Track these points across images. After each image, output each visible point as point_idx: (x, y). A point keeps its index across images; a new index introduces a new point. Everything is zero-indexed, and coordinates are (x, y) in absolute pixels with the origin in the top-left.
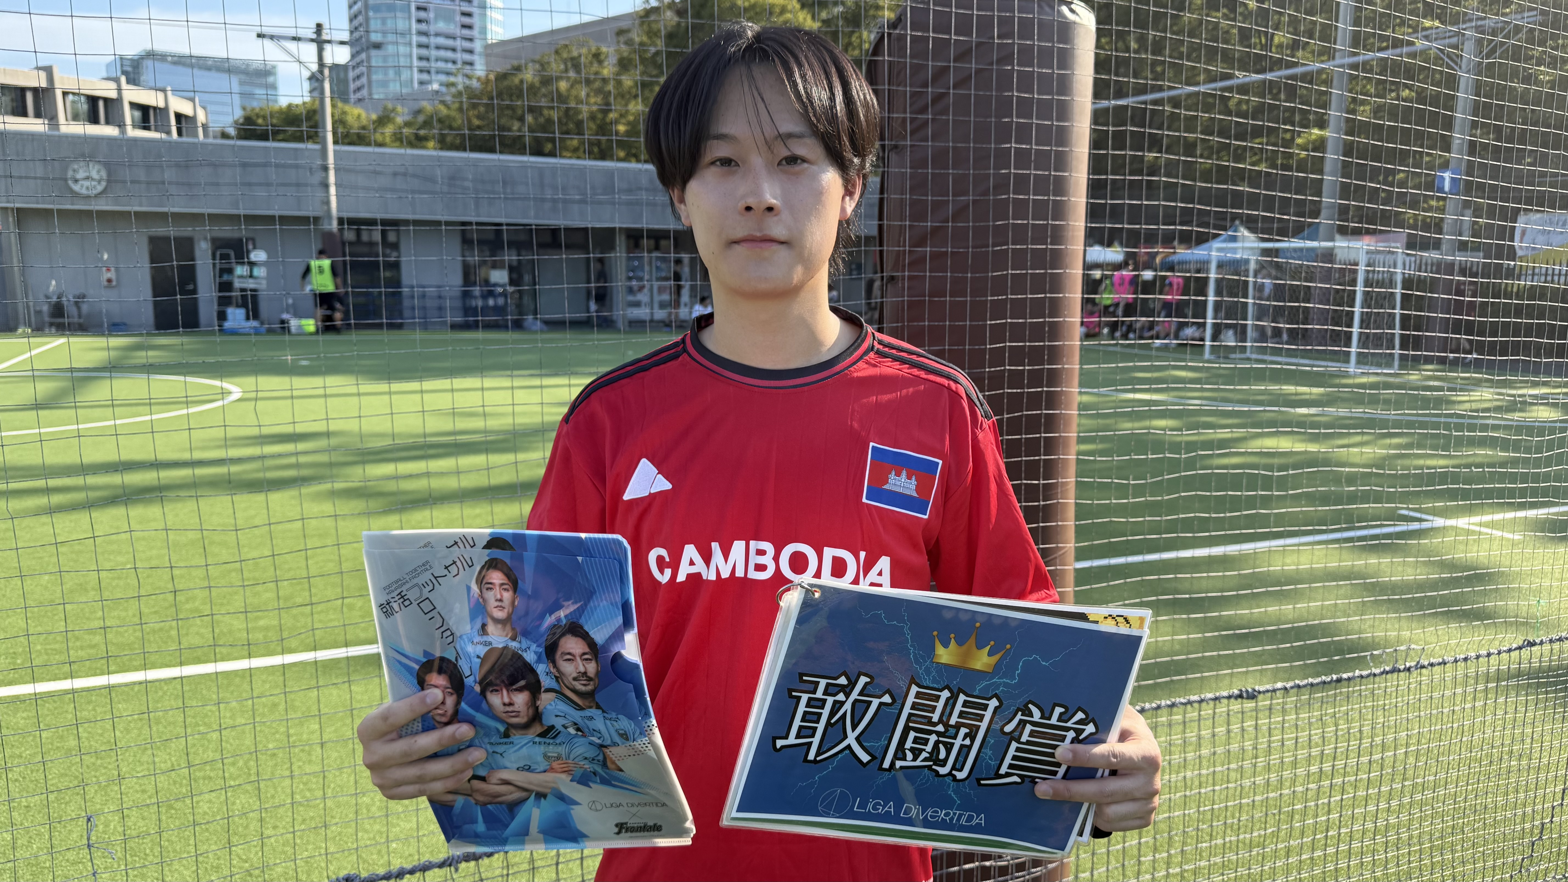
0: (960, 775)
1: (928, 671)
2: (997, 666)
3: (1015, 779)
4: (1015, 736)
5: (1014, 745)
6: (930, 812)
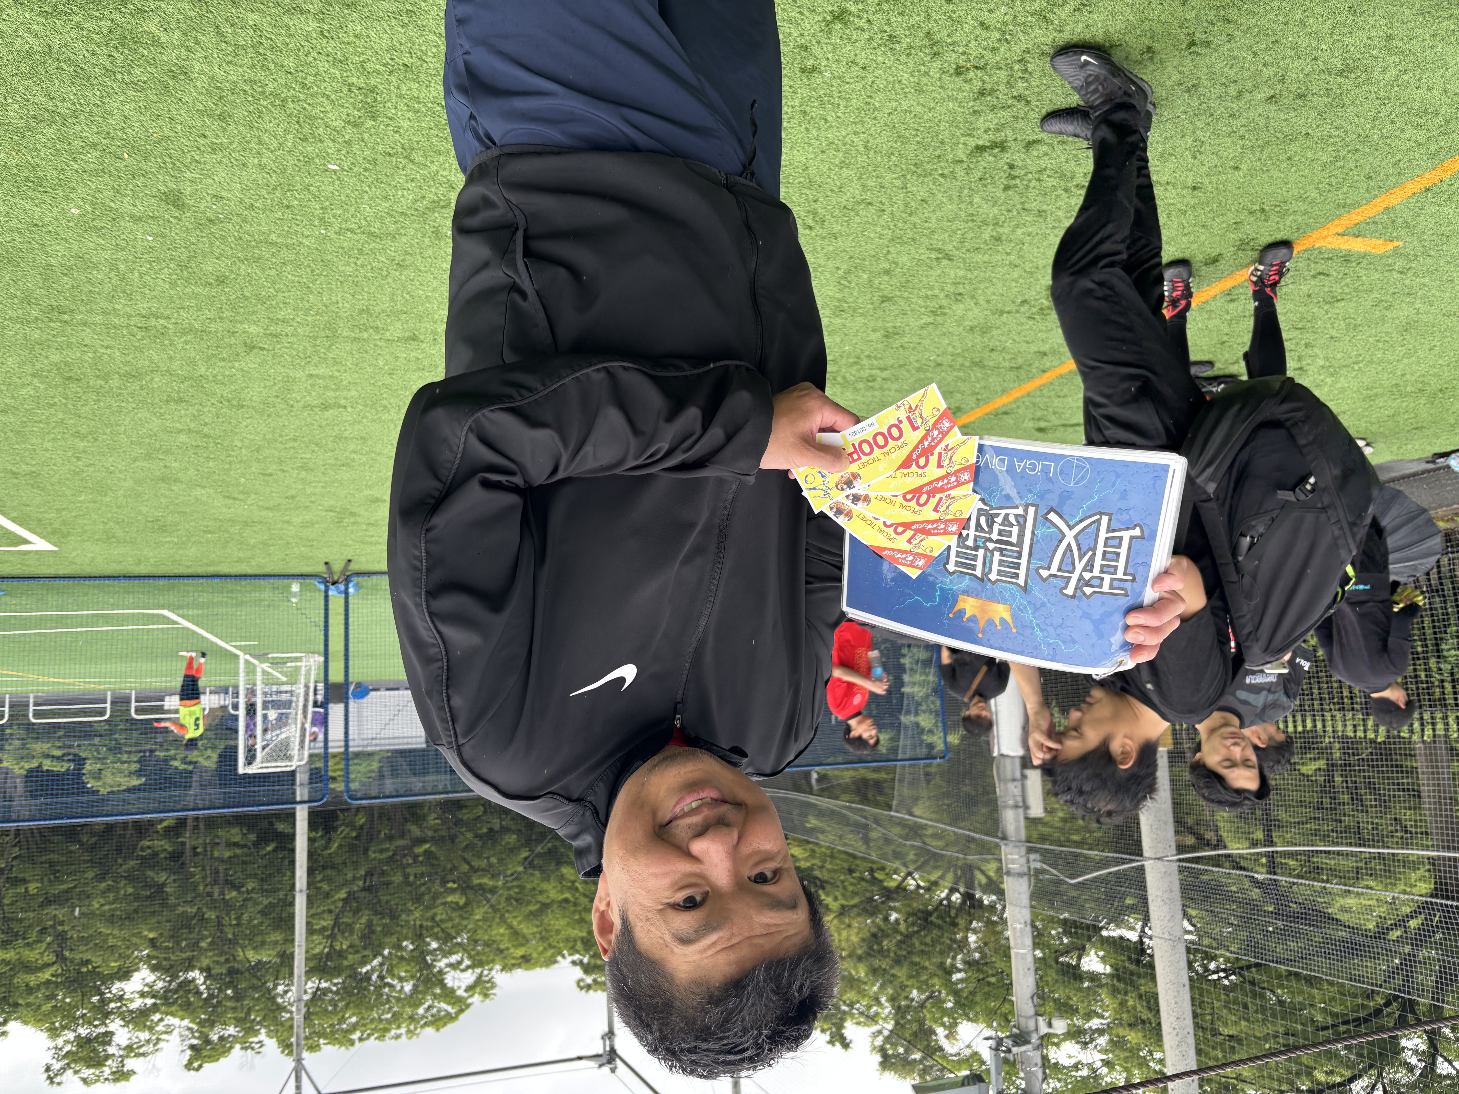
1: (1013, 597)
2: (955, 601)
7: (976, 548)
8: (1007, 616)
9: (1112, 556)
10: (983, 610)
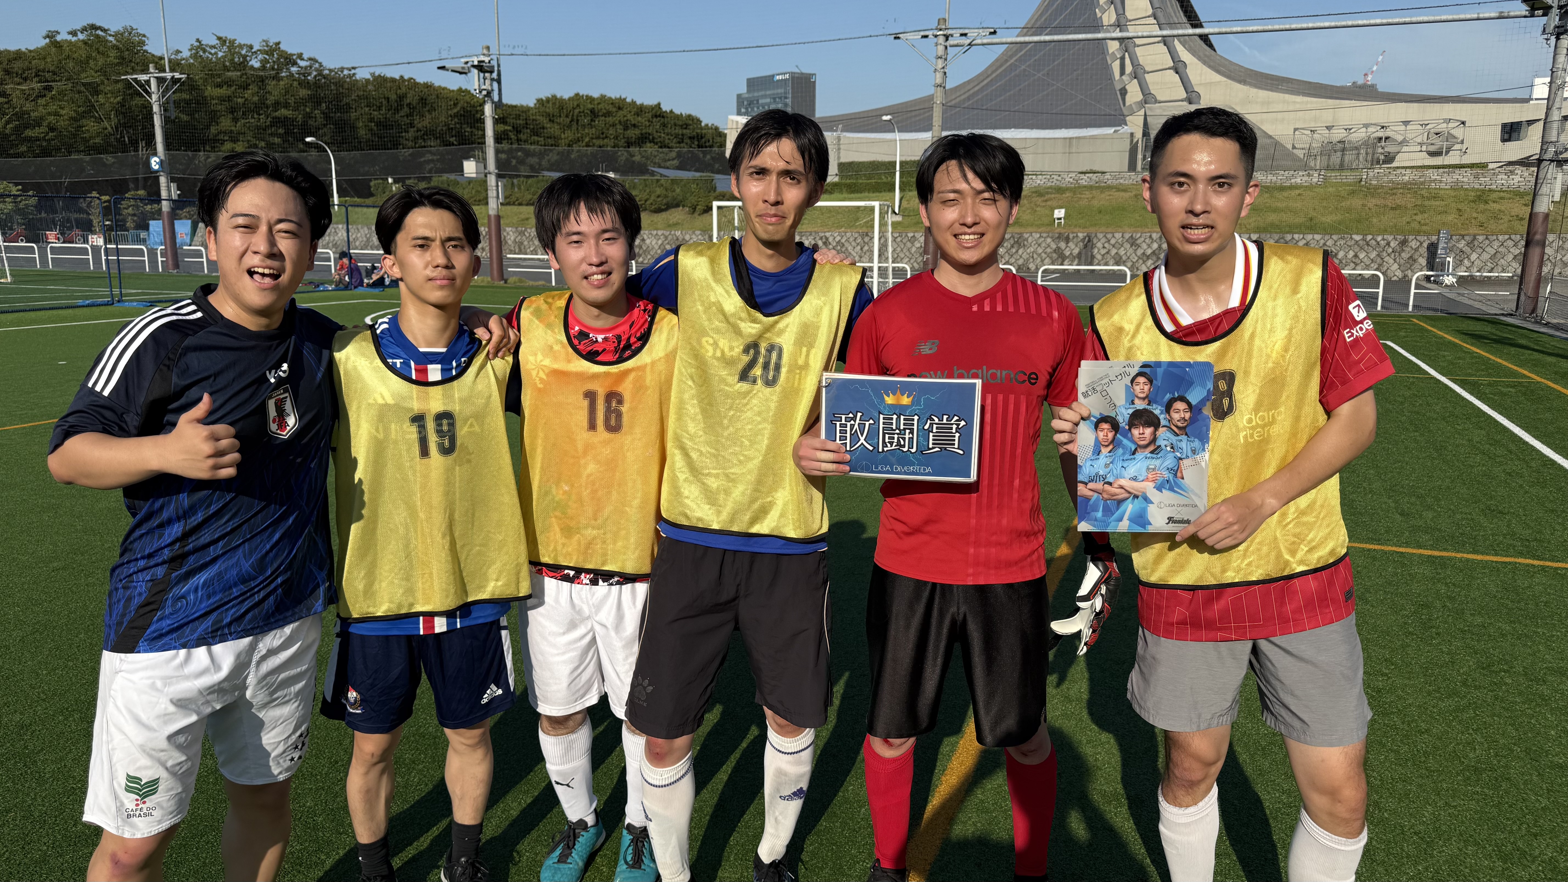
0: (913, 450)
1: (884, 407)
2: (913, 401)
3: (937, 449)
4: (930, 430)
5: (931, 434)
6: (906, 468)
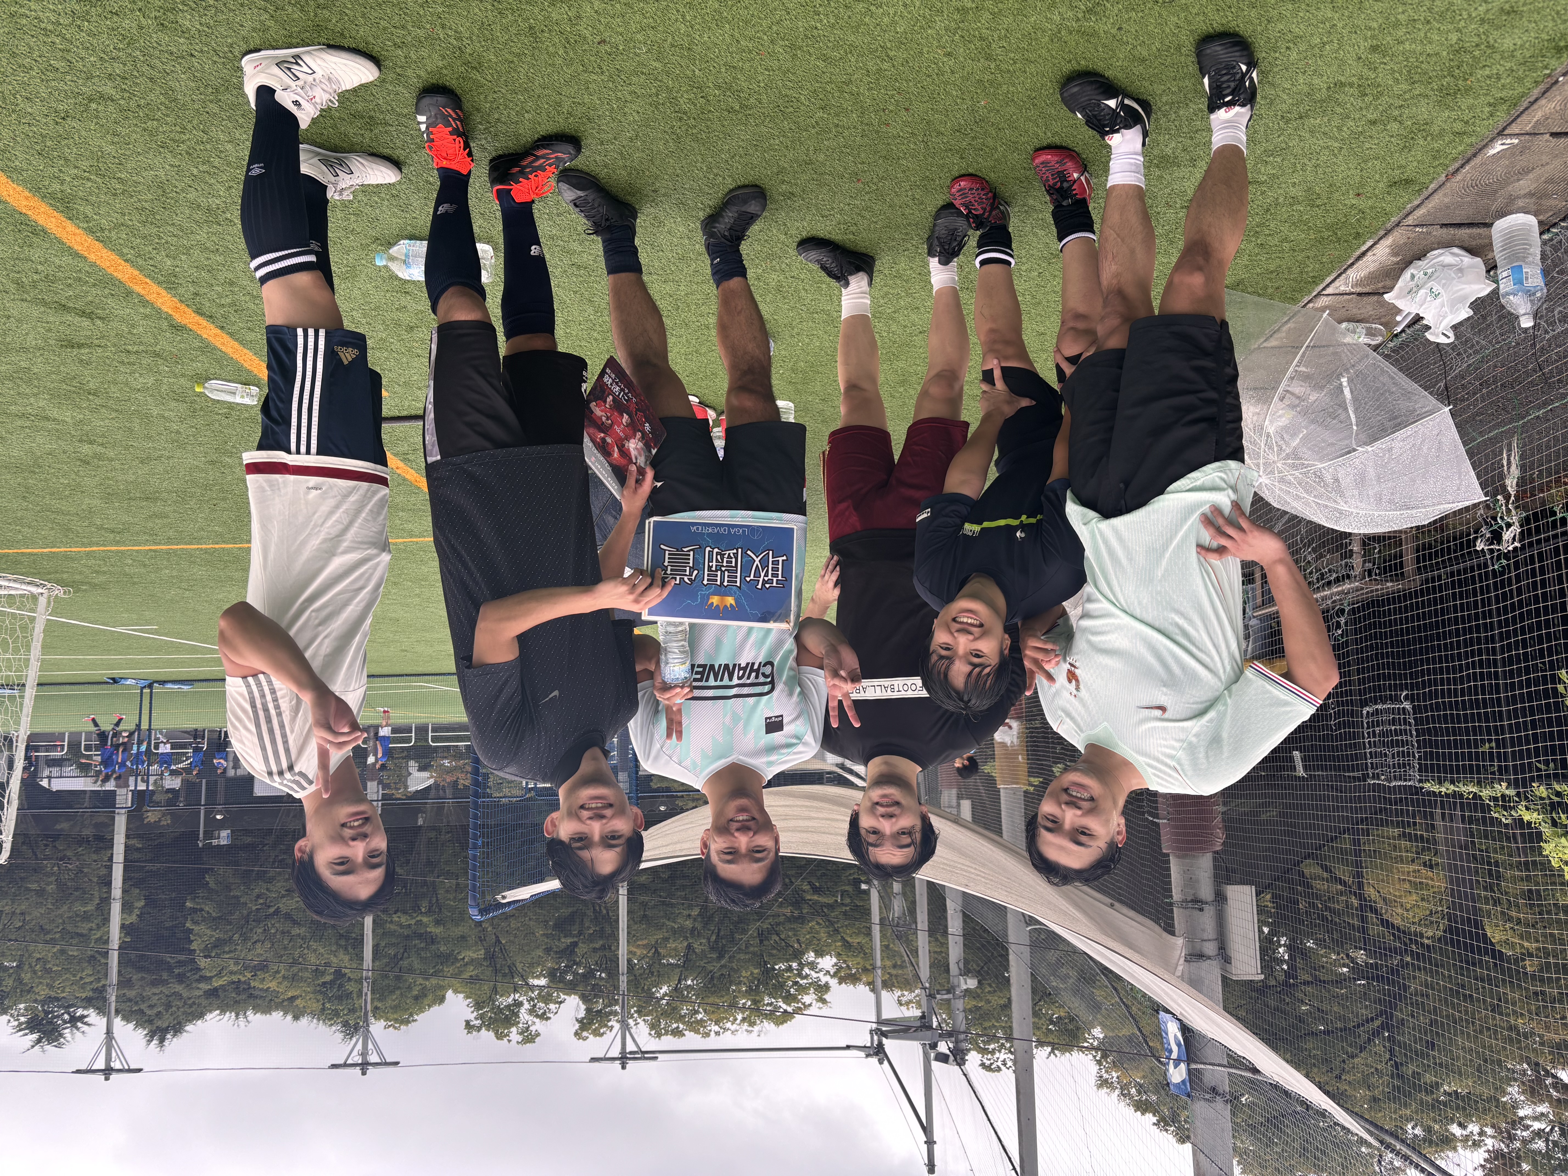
7: (716, 571)
8: (733, 602)
9: (775, 569)
10: (722, 601)
